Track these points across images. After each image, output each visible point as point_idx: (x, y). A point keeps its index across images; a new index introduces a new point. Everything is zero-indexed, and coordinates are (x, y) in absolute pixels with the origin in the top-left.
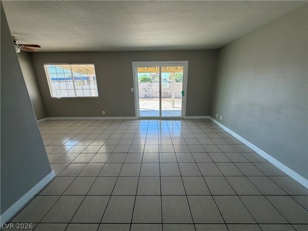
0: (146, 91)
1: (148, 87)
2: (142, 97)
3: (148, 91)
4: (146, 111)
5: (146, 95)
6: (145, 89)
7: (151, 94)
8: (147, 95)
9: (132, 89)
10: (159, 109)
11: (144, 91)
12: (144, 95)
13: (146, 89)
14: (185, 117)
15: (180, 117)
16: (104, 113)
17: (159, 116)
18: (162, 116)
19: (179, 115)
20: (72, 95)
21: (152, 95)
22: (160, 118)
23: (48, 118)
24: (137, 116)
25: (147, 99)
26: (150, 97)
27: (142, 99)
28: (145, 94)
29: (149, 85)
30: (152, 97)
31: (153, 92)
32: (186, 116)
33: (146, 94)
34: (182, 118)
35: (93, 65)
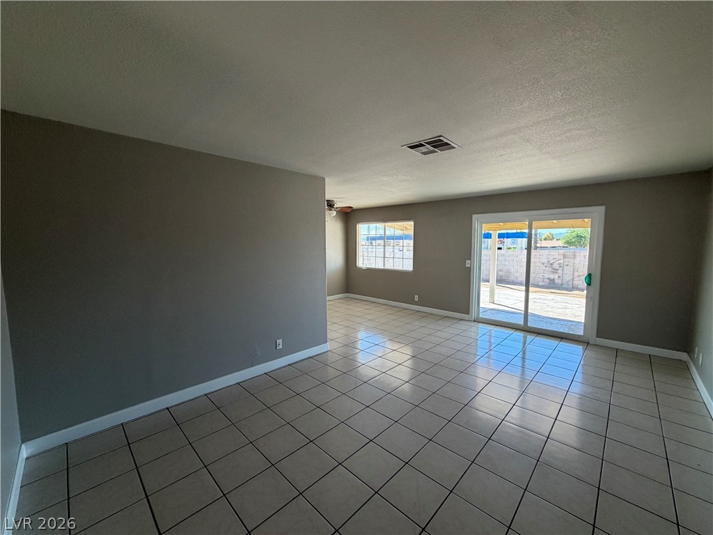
0: (555, 271)
1: (561, 261)
2: (540, 283)
3: (560, 272)
4: (513, 313)
5: (554, 280)
6: (551, 264)
7: (567, 278)
8: (556, 281)
9: (468, 261)
10: (523, 308)
11: (547, 269)
12: (548, 281)
13: (556, 266)
14: (593, 339)
15: (579, 336)
17: (522, 323)
18: (529, 324)
19: (580, 332)
20: (380, 266)
22: (525, 329)
24: (474, 314)
25: (553, 290)
26: (564, 286)
27: (538, 289)
28: (548, 279)
29: (565, 256)
30: (571, 286)
31: (576, 274)
32: (597, 337)
33: (552, 276)
34: (585, 340)
35: (412, 223)
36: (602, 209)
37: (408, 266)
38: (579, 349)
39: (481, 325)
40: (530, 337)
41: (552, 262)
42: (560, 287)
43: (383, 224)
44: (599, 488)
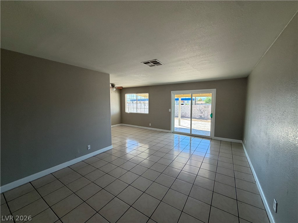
0: (202, 113)
1: (204, 109)
2: (197, 117)
3: (203, 113)
4: (187, 129)
5: (201, 116)
6: (201, 110)
7: (206, 115)
8: (202, 116)
9: (170, 109)
11: (199, 112)
12: (199, 116)
13: (202, 111)
14: (213, 137)
15: (209, 137)
16: (150, 124)
17: (189, 133)
18: (192, 133)
19: (209, 135)
20: (135, 112)
21: (207, 117)
22: (191, 135)
23: (122, 124)
24: (172, 130)
25: (201, 120)
26: (205, 118)
27: (196, 120)
28: (200, 116)
29: (205, 107)
30: (207, 118)
31: (209, 114)
32: (215, 136)
33: (201, 115)
34: (211, 138)
35: (148, 94)
36: (215, 90)
37: (147, 112)
38: (209, 141)
39: (175, 134)
40: (192, 138)
41: (201, 109)
42: (203, 119)
43: (136, 94)
44: (213, 191)
